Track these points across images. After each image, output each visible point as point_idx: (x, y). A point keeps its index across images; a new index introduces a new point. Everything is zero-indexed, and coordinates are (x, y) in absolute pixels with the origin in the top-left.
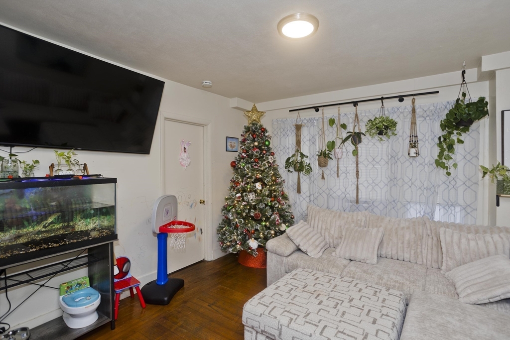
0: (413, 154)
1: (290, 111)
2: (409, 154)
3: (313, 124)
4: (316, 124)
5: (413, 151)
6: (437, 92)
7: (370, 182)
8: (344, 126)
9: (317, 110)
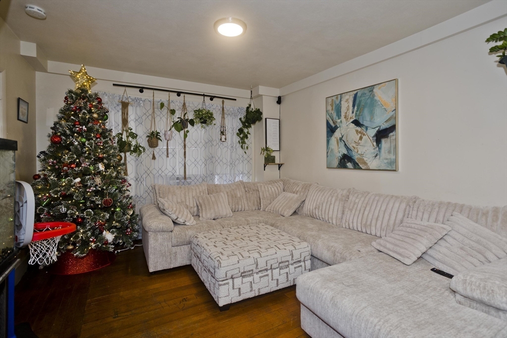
0: (223, 140)
1: (114, 85)
2: (221, 139)
3: (139, 105)
4: (142, 105)
5: (223, 137)
6: (235, 100)
7: (193, 160)
8: (173, 112)
9: (141, 91)
